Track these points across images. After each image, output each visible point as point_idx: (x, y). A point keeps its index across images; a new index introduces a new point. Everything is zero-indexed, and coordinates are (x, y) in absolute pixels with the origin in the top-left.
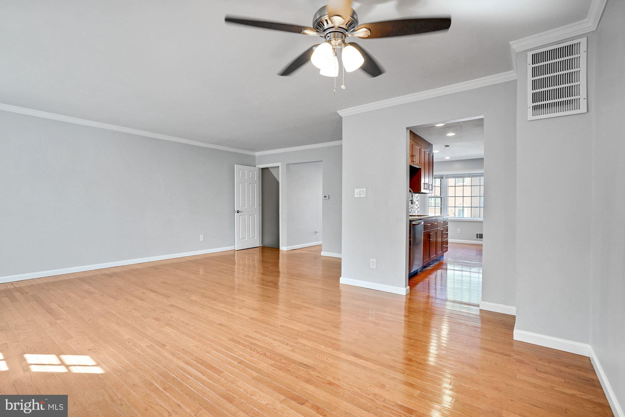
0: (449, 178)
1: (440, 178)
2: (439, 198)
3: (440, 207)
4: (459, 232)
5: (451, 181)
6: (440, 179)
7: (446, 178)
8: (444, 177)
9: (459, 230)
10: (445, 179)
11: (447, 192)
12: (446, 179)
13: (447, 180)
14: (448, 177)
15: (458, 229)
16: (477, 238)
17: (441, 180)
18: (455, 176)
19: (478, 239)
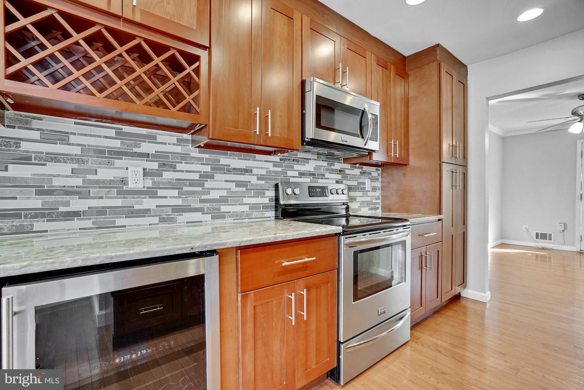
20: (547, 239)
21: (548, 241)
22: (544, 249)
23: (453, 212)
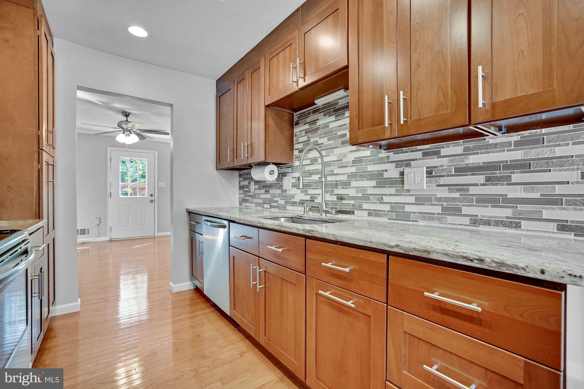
20: (86, 234)
21: (87, 235)
22: (84, 243)
23: (48, 214)
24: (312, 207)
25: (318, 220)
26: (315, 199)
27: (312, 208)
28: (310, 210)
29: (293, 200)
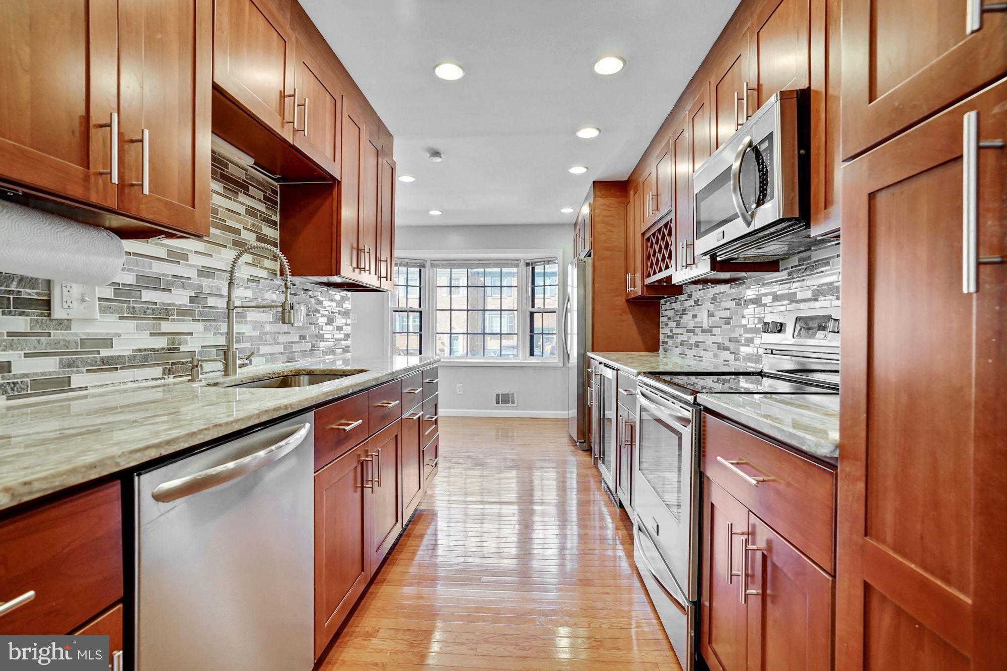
0: (438, 266)
1: (418, 266)
2: (417, 312)
3: (419, 334)
4: (460, 391)
5: (442, 276)
6: (418, 269)
7: (432, 266)
8: (428, 265)
9: (459, 387)
10: (429, 270)
11: (433, 299)
12: (431, 270)
13: (433, 272)
14: (436, 264)
15: (458, 385)
16: (498, 403)
17: (420, 270)
18: (451, 264)
19: (500, 405)
24: (173, 364)
25: (248, 381)
26: (179, 344)
27: (174, 367)
28: (167, 372)
29: (105, 353)
